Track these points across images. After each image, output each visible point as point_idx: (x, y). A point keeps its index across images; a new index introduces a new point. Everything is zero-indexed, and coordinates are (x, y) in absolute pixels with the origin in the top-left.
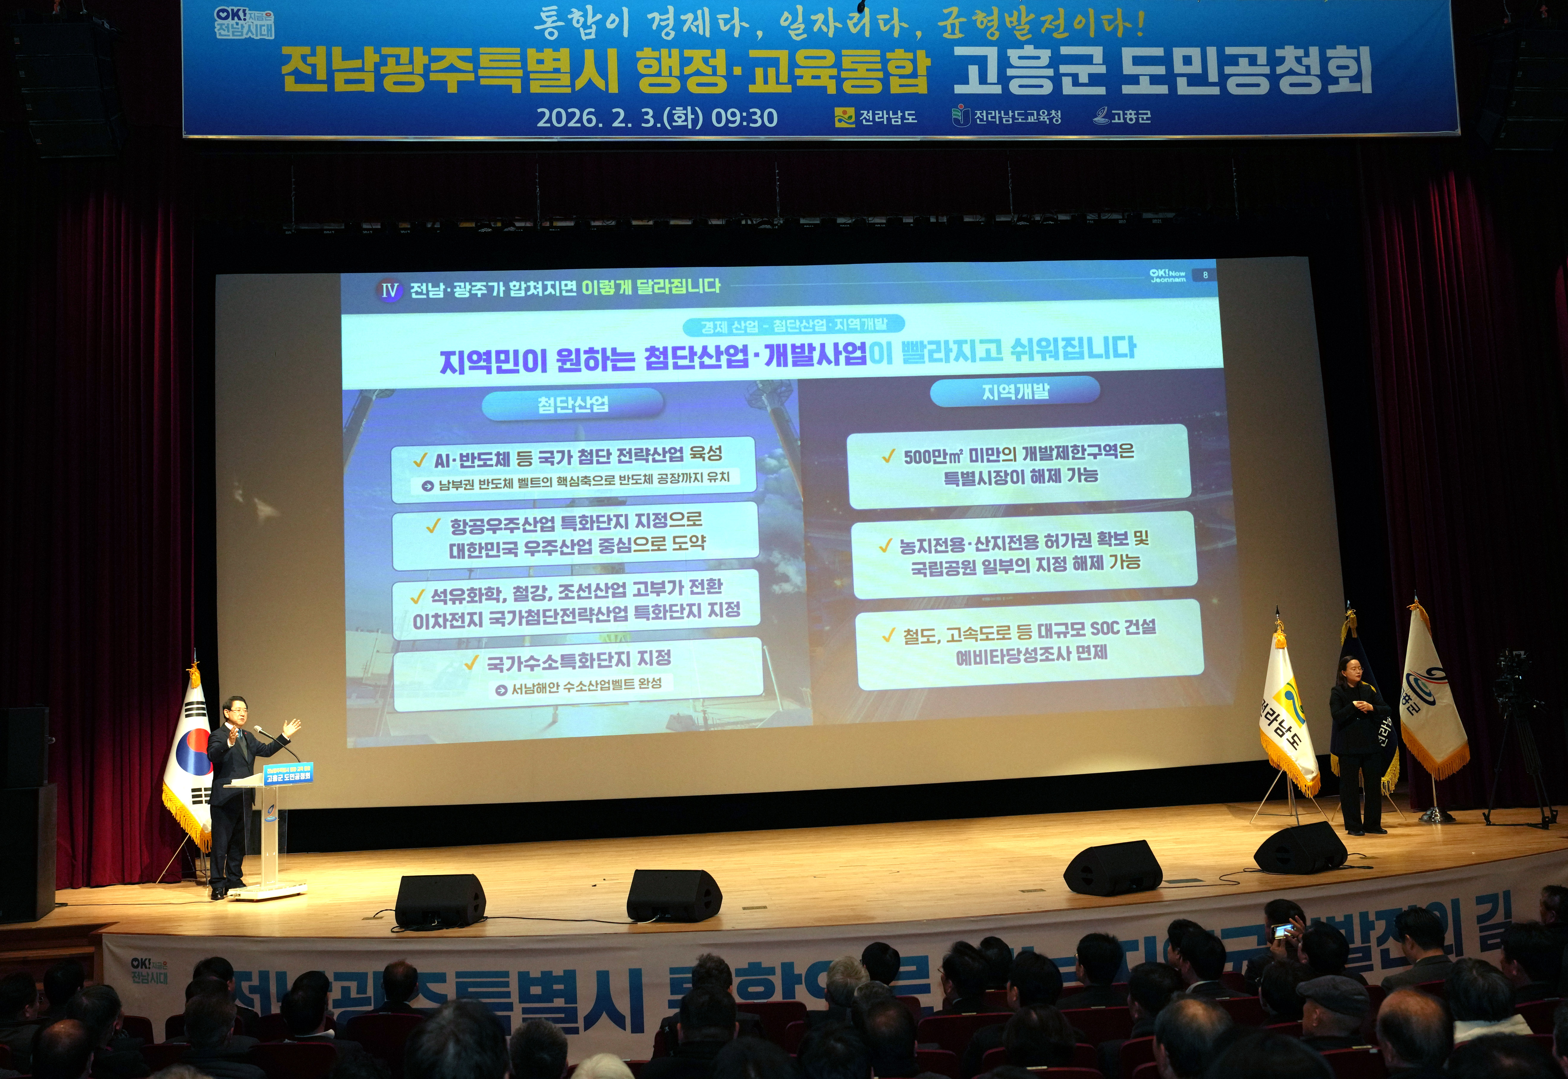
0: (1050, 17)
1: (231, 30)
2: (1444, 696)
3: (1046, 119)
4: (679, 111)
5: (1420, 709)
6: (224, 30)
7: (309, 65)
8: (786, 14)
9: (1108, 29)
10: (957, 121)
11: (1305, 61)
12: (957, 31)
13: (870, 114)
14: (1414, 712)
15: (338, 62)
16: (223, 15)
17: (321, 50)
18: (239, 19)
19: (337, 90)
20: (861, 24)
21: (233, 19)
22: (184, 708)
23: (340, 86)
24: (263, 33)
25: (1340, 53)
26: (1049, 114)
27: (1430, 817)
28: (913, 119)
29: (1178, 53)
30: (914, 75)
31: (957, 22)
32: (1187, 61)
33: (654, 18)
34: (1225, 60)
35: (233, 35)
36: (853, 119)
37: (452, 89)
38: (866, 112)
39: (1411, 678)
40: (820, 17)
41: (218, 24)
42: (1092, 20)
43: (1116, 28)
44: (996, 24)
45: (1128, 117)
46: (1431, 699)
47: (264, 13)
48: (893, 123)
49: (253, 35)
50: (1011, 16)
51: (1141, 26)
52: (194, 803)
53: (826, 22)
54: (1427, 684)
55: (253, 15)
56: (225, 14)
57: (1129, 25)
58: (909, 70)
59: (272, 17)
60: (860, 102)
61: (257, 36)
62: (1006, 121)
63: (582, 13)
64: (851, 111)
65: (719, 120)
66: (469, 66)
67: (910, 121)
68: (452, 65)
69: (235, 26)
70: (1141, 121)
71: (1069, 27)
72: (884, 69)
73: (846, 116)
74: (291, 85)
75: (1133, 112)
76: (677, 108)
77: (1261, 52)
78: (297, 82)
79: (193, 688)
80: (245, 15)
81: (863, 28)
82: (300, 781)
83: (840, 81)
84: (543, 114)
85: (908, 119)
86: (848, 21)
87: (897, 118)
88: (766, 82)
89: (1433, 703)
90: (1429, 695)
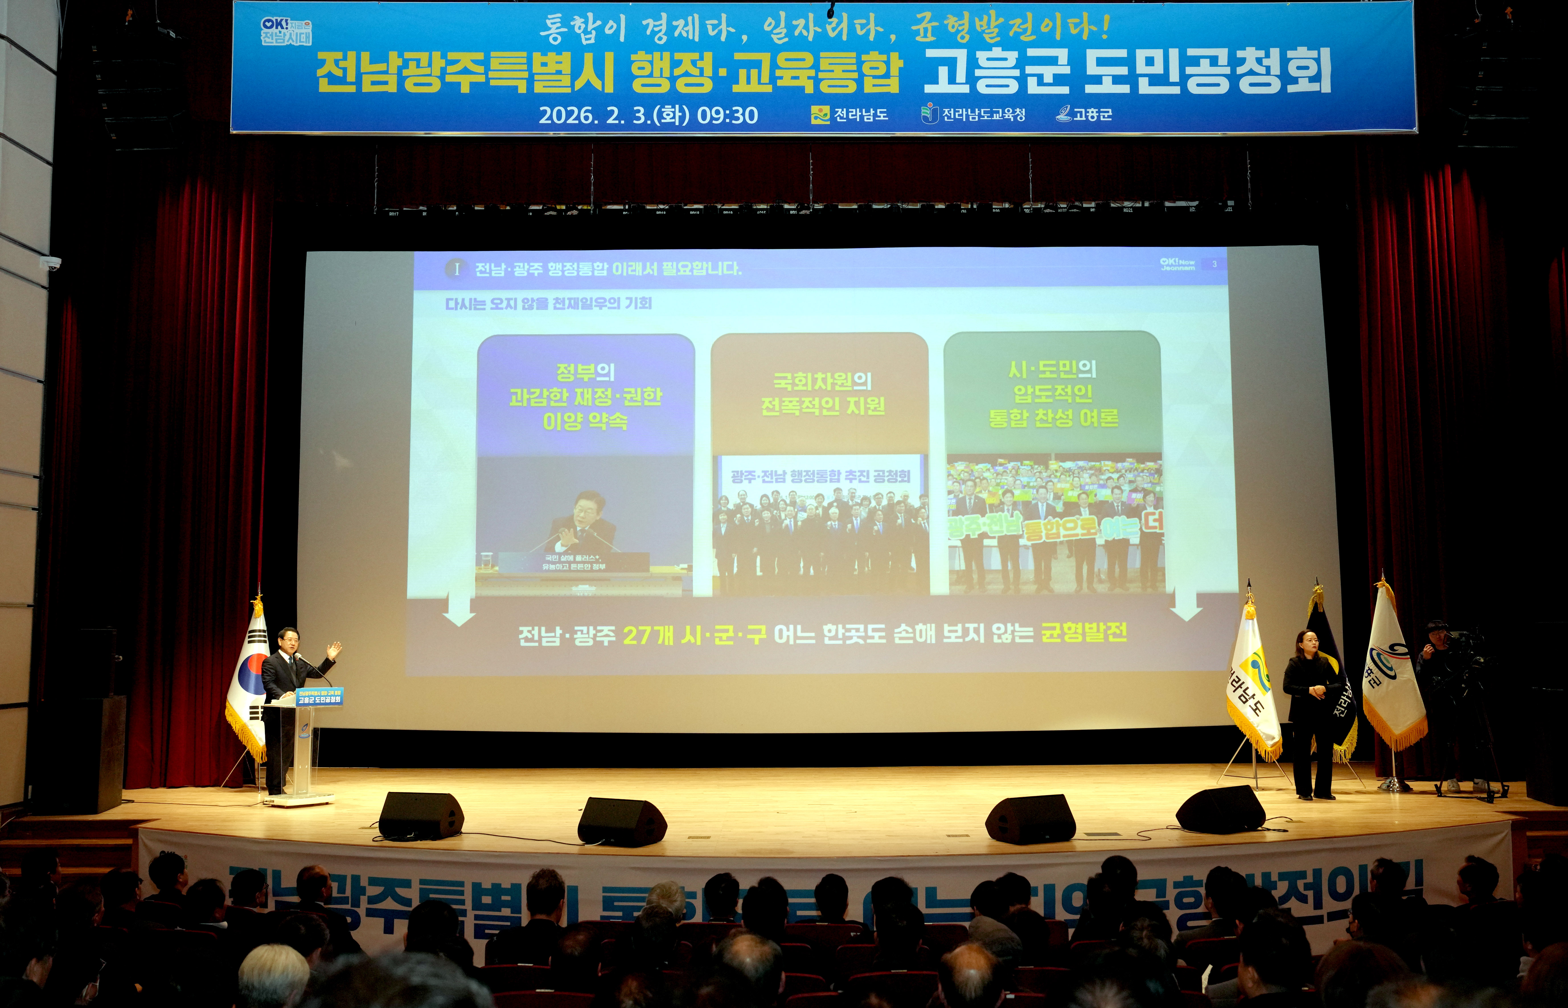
0: (1018, 21)
1: (274, 38)
2: (1406, 671)
3: (1010, 117)
4: (668, 109)
5: (1381, 683)
6: (269, 38)
7: (341, 68)
8: (770, 20)
9: (1074, 31)
10: (925, 118)
11: (1266, 62)
12: (929, 34)
13: (844, 112)
14: (1375, 685)
15: (366, 66)
16: (268, 24)
17: (352, 55)
18: (282, 28)
19: (364, 90)
20: (839, 29)
21: (277, 28)
22: (248, 635)
23: (367, 88)
24: (302, 40)
25: (1301, 54)
26: (1014, 112)
27: (1388, 786)
28: (884, 117)
29: (1141, 55)
30: (887, 75)
31: (929, 26)
32: (1150, 61)
33: (648, 24)
34: (1186, 61)
35: (276, 42)
36: (828, 117)
37: (465, 89)
38: (840, 110)
39: (1374, 653)
40: (802, 22)
41: (264, 33)
42: (1059, 22)
43: (1082, 31)
44: (966, 27)
45: (1090, 115)
46: (1392, 673)
47: (304, 22)
48: (866, 120)
49: (293, 41)
50: (981, 20)
51: (1105, 29)
52: (251, 718)
53: (806, 27)
54: (1390, 659)
55: (294, 25)
56: (270, 23)
57: (1094, 28)
58: (882, 71)
59: (311, 25)
60: (835, 101)
61: (297, 43)
62: (973, 118)
63: (583, 20)
64: (826, 109)
65: (704, 117)
66: (481, 69)
67: (882, 118)
68: (465, 67)
69: (278, 34)
70: (1102, 119)
71: (1036, 30)
72: (859, 70)
73: (822, 114)
74: (324, 87)
75: (1095, 110)
76: (666, 107)
77: (1222, 54)
78: (329, 83)
79: (256, 618)
80: (287, 24)
81: (841, 32)
82: (330, 704)
83: (817, 81)
84: (545, 111)
85: (880, 117)
86: (827, 25)
87: (870, 115)
88: (749, 82)
89: (1394, 677)
90: (1391, 669)
